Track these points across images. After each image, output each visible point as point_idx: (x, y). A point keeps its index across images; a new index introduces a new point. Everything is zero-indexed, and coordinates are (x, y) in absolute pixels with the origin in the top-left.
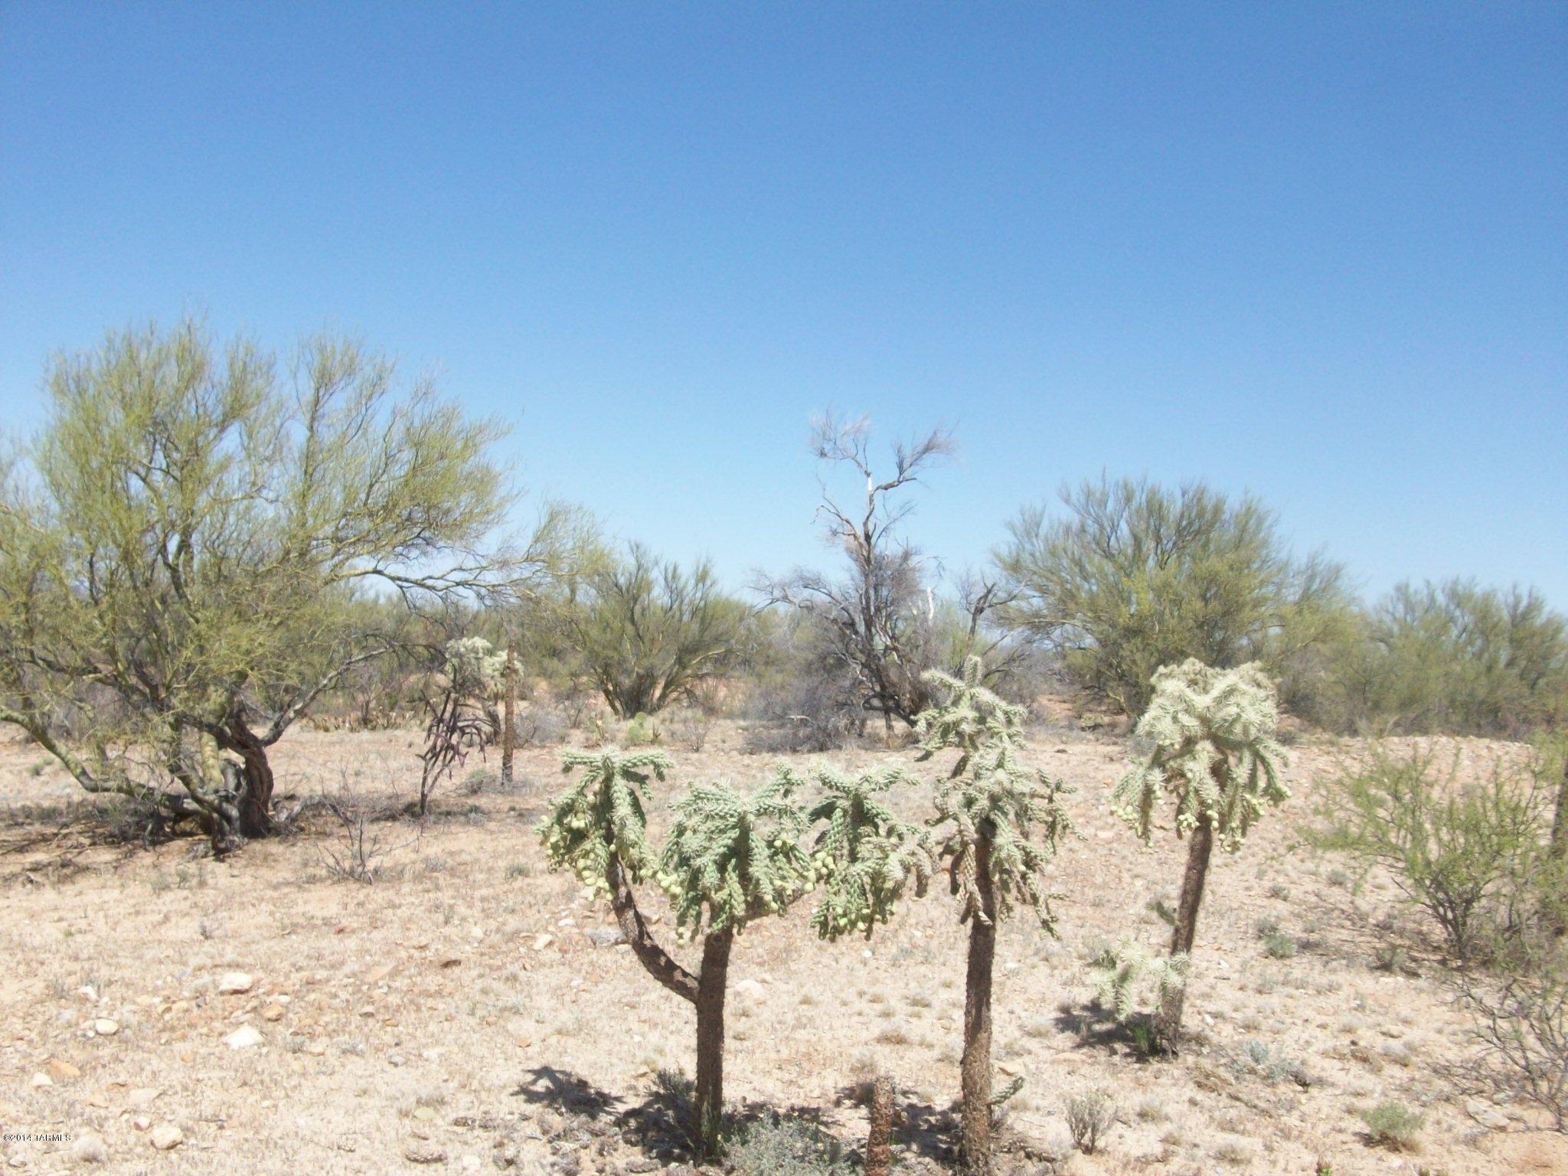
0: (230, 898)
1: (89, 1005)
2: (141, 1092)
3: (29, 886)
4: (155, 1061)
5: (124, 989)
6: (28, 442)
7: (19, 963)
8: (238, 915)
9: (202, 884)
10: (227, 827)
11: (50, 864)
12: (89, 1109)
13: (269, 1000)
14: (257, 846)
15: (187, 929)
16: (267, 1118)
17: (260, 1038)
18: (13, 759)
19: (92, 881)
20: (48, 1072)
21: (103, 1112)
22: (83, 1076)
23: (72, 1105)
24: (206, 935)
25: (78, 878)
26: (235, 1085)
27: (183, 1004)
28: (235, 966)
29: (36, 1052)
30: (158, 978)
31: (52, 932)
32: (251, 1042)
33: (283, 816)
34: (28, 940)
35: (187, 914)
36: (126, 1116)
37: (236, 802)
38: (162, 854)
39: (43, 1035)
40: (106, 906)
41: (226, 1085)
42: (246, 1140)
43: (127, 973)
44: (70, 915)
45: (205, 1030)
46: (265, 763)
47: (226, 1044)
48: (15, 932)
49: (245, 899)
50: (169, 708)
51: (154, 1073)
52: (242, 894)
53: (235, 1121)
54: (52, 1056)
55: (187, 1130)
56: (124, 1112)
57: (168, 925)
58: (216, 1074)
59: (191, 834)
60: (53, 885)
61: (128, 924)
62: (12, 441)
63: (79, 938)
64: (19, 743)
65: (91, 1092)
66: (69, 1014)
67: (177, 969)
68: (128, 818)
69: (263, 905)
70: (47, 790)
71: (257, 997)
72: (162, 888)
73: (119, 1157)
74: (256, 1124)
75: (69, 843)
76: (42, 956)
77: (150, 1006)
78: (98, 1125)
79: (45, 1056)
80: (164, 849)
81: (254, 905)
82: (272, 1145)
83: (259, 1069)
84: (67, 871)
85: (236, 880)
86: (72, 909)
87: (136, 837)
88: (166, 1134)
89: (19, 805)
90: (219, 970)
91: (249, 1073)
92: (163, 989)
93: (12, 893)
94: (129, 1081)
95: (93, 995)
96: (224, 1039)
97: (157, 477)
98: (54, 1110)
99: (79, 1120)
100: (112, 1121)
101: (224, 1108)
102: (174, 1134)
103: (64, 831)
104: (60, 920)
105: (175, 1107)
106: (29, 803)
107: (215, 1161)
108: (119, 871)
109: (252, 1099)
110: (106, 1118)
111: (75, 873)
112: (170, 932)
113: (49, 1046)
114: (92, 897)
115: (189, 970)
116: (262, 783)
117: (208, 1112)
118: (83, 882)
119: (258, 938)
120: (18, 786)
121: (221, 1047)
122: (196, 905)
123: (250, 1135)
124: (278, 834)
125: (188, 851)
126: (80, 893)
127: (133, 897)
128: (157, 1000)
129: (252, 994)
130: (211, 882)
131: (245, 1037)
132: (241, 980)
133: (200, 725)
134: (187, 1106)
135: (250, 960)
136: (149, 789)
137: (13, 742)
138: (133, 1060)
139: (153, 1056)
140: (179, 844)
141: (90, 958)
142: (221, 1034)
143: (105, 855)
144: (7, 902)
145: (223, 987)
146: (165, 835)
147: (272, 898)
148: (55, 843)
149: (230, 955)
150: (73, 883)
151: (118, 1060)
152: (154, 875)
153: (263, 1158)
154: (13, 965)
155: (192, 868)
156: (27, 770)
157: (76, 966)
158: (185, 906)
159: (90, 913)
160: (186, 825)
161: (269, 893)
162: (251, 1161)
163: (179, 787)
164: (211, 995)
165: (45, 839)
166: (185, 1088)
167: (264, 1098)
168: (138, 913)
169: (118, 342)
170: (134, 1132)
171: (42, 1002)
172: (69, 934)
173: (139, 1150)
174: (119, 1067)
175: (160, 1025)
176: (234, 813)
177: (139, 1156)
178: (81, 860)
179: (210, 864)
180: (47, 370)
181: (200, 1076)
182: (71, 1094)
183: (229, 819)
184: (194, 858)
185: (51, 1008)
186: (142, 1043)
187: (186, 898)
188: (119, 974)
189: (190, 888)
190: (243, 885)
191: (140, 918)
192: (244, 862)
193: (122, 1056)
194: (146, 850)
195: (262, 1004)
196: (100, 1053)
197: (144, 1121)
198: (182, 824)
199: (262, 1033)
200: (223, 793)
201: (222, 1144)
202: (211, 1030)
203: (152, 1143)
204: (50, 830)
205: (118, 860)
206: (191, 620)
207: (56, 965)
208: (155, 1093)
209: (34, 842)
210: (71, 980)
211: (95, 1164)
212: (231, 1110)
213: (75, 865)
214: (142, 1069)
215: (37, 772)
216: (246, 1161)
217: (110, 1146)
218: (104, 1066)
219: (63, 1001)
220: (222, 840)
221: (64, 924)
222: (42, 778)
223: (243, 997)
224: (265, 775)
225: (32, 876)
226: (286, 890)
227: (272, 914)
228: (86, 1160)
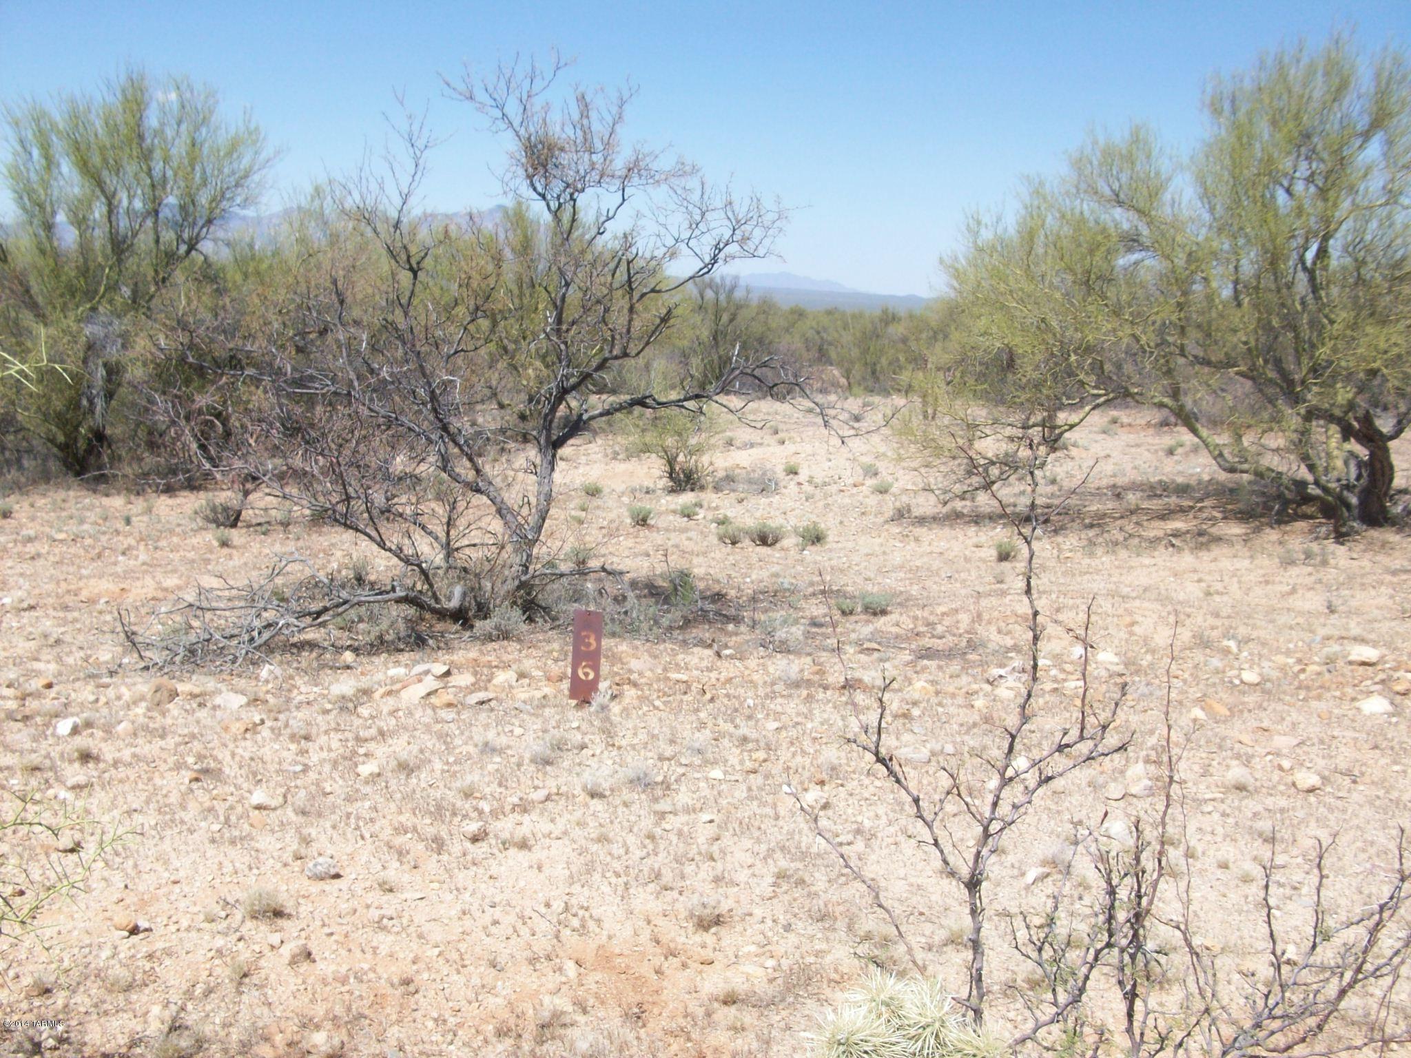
0: (1351, 578)
1: (1231, 657)
2: (1283, 738)
3: (1171, 549)
4: (1294, 715)
5: (1260, 648)
6: (1185, 160)
7: (1169, 613)
8: (1359, 595)
9: (1324, 563)
10: (1346, 514)
11: (1188, 532)
12: (1237, 746)
13: (1396, 675)
14: (1374, 533)
15: (1314, 601)
16: (1397, 781)
17: (1390, 708)
18: (1150, 440)
19: (1225, 551)
20: (1203, 709)
21: (1250, 751)
22: (1232, 715)
23: (1223, 739)
24: (1331, 609)
25: (1213, 546)
26: (1367, 746)
27: (1315, 668)
28: (1362, 640)
29: (1191, 690)
30: (1290, 642)
31: (1192, 590)
32: (1382, 711)
33: (1399, 509)
34: (1173, 595)
35: (1312, 589)
36: (1270, 757)
37: (1357, 490)
38: (1285, 533)
39: (1195, 677)
40: (1239, 573)
41: (1358, 745)
42: (1378, 797)
43: (1262, 634)
44: (1207, 578)
45: (1338, 693)
46: (1388, 458)
47: (1358, 709)
48: (1162, 586)
49: (1364, 581)
50: (1305, 401)
51: (1293, 724)
52: (1363, 576)
53: (1367, 779)
54: (1205, 695)
55: (1325, 779)
56: (1269, 753)
57: (1296, 596)
58: (1350, 734)
59: (1311, 517)
60: (1192, 550)
61: (1259, 590)
62: (1171, 158)
63: (1217, 598)
64: (1155, 425)
65: (1239, 731)
66: (1216, 662)
67: (1307, 636)
68: (1254, 498)
69: (1383, 589)
70: (1180, 468)
71: (1383, 670)
72: (1288, 562)
73: (1264, 790)
74: (1387, 784)
75: (1205, 515)
76: (1188, 610)
77: (1285, 665)
78: (1247, 761)
79: (1199, 695)
80: (1288, 528)
81: (1374, 587)
82: (1401, 806)
83: (1389, 736)
84: (1203, 539)
85: (1355, 563)
86: (1210, 572)
87: (1262, 515)
88: (1308, 779)
89: (1157, 478)
90: (1346, 641)
91: (1380, 738)
92: (1295, 652)
93: (1156, 553)
94: (1272, 727)
95: (1234, 649)
96: (1357, 704)
97: (1299, 187)
98: (1208, 742)
99: (1229, 753)
100: (1258, 759)
101: (1357, 764)
102: (1313, 780)
103: (1199, 505)
104: (1199, 581)
105: (1312, 756)
106: (1164, 478)
107: (1350, 811)
108: (1249, 544)
109: (1383, 761)
110: (1253, 756)
111: (1210, 541)
112: (1297, 602)
113: (1201, 686)
114: (1226, 564)
115: (1318, 638)
116: (1383, 475)
117: (1343, 766)
118: (1216, 551)
119: (1380, 617)
120: (1155, 463)
121: (1354, 711)
122: (1320, 581)
123: (1381, 793)
124: (1393, 524)
125: (1310, 532)
126: (1215, 560)
127: (1261, 568)
128: (1291, 661)
129: (1379, 667)
130: (1332, 562)
131: (1376, 705)
132: (1369, 653)
133: (1331, 418)
134: (1323, 757)
135: (1373, 636)
136: (1279, 473)
137: (1148, 424)
138: (1274, 710)
139: (1292, 709)
140: (1301, 525)
141: (1229, 617)
142: (1353, 699)
143: (1235, 529)
144: (1153, 561)
145: (1351, 658)
146: (1289, 515)
147: (1391, 583)
148: (1191, 515)
149: (1355, 631)
150: (1209, 550)
151: (1260, 707)
152: (1280, 550)
153: (1393, 816)
154: (1165, 614)
155: (1315, 547)
156: (1162, 449)
157: (1218, 622)
158: (1309, 581)
159: (1226, 578)
160: (1308, 509)
161: (1388, 578)
162: (1382, 817)
163: (1304, 473)
164: (1340, 663)
165: (1183, 510)
166: (1322, 742)
167: (1395, 762)
168: (1267, 582)
169: (1269, 62)
170: (1277, 772)
171: (1191, 649)
172: (1208, 594)
173: (1282, 788)
174: (1263, 714)
175: (1296, 683)
176: (1354, 500)
177: (1282, 794)
178: (1214, 531)
179: (1331, 545)
180: (1203, 92)
181: (1335, 733)
182: (1221, 729)
183: (1348, 506)
184: (1317, 538)
185: (1198, 656)
186: (1282, 696)
187: (1310, 574)
188: (1254, 634)
189: (1314, 566)
190: (1363, 568)
191: (1269, 587)
192: (1362, 547)
193: (1265, 704)
194: (1272, 528)
195: (1390, 678)
196: (1246, 699)
197: (1286, 764)
198: (1304, 507)
199: (1392, 703)
200: (1344, 482)
201: (1355, 796)
202: (1344, 694)
203: (1294, 784)
204: (1186, 503)
205: (1246, 534)
206: (1325, 321)
207: (1200, 619)
208: (1295, 742)
209: (1172, 512)
210: (1215, 634)
211: (1244, 793)
212: (1364, 769)
213: (1210, 535)
214: (1283, 719)
215: (1171, 452)
216: (1377, 816)
217: (1256, 780)
218: (1250, 711)
219: (1208, 651)
220: (1344, 525)
221: (1203, 585)
222: (1175, 458)
223: (1370, 669)
224: (1387, 469)
225: (1174, 541)
226: (1404, 577)
227: (1392, 597)
228: (1237, 788)
